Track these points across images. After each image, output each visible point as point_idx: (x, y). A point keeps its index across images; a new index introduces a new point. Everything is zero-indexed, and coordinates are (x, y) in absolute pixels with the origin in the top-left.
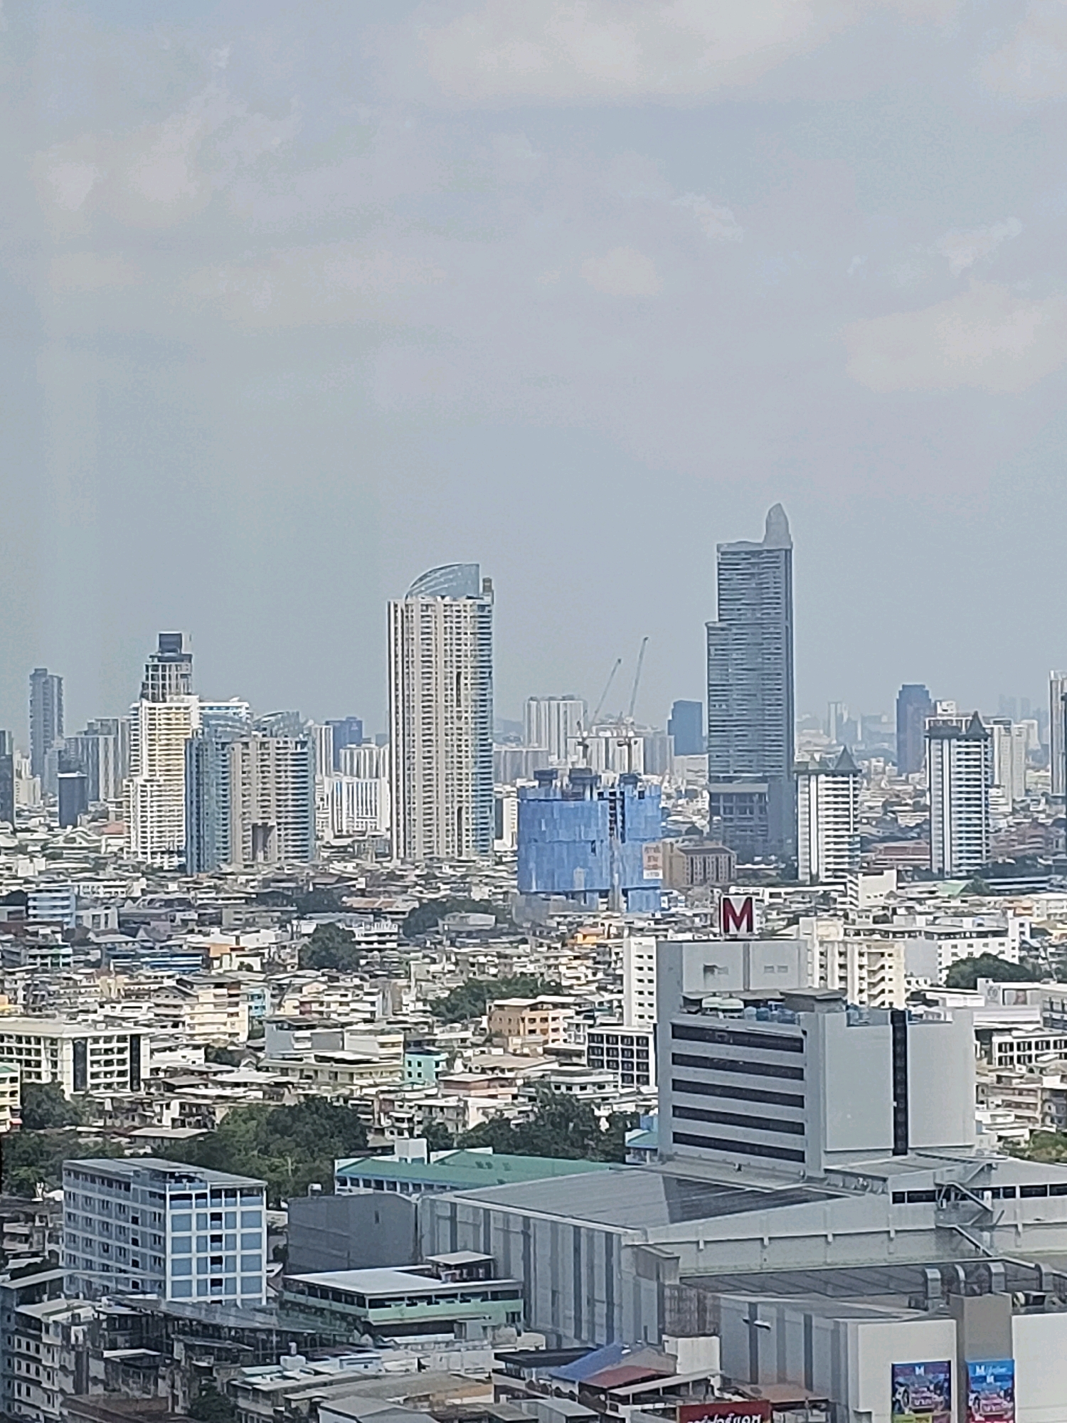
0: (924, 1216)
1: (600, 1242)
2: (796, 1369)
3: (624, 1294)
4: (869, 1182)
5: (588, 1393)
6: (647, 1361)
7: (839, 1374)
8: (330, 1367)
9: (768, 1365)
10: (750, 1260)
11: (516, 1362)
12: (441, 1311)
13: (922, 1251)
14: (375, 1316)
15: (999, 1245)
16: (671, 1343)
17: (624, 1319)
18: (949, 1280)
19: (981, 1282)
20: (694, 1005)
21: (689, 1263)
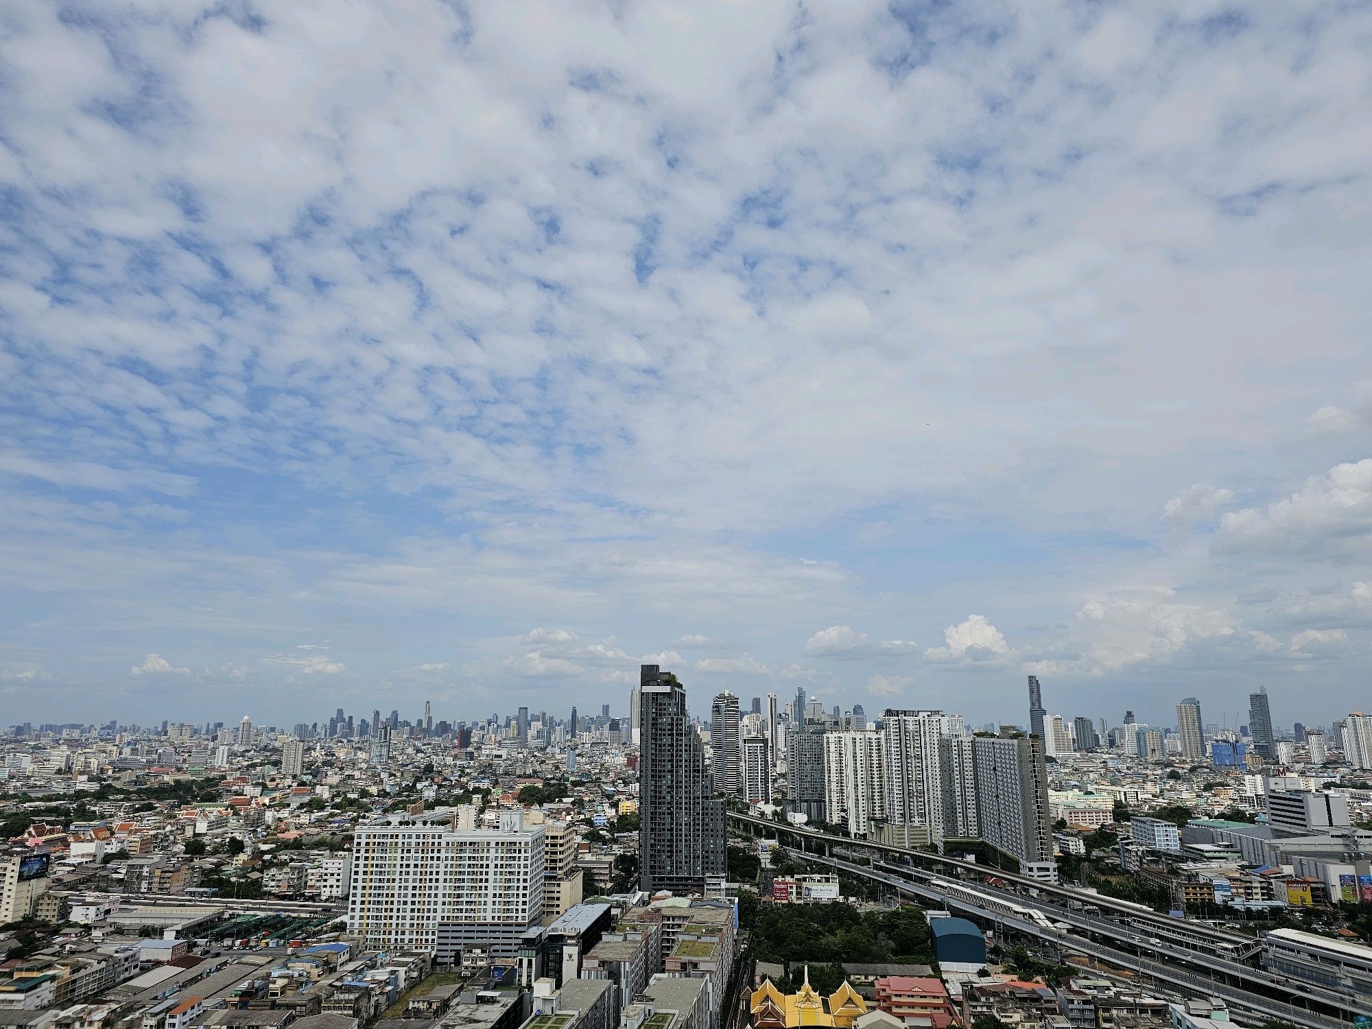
0: (1340, 841)
1: (1259, 843)
2: (1314, 873)
3: (1266, 854)
4: (1324, 833)
5: (1262, 875)
6: (1276, 869)
7: (1325, 875)
8: (1199, 865)
9: (1306, 871)
10: (1297, 849)
11: (1243, 867)
12: (1222, 855)
13: (1341, 849)
14: (1206, 854)
15: (1361, 849)
16: (1281, 866)
17: (1267, 859)
18: (1350, 856)
19: (1358, 856)
20: (1273, 791)
21: (1282, 848)
